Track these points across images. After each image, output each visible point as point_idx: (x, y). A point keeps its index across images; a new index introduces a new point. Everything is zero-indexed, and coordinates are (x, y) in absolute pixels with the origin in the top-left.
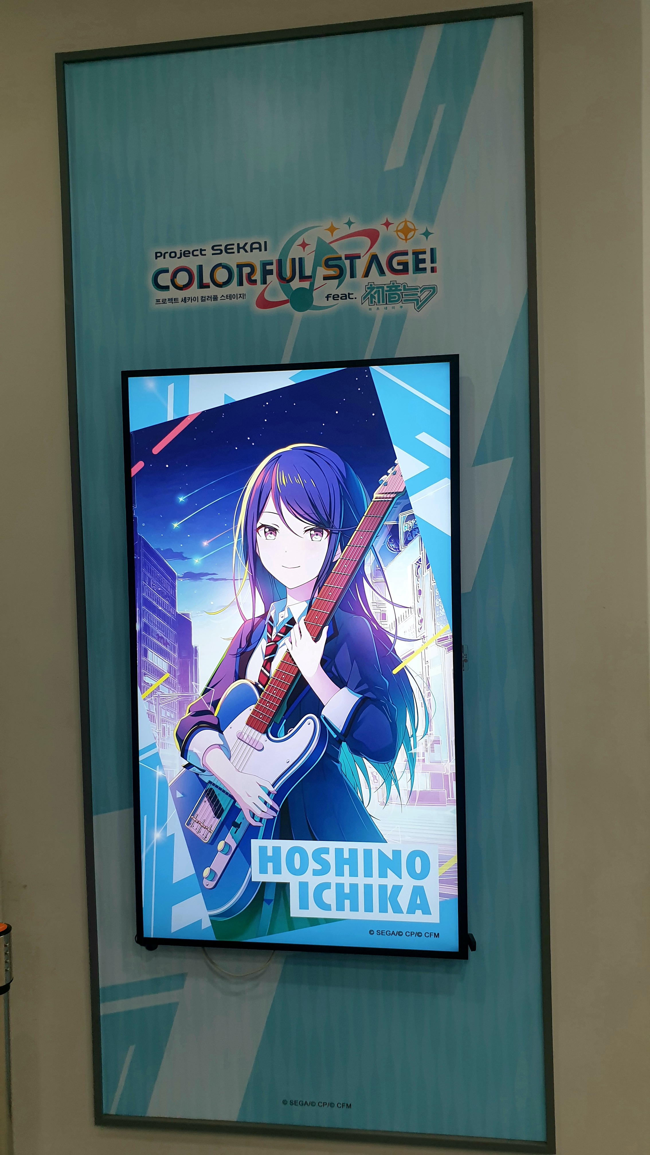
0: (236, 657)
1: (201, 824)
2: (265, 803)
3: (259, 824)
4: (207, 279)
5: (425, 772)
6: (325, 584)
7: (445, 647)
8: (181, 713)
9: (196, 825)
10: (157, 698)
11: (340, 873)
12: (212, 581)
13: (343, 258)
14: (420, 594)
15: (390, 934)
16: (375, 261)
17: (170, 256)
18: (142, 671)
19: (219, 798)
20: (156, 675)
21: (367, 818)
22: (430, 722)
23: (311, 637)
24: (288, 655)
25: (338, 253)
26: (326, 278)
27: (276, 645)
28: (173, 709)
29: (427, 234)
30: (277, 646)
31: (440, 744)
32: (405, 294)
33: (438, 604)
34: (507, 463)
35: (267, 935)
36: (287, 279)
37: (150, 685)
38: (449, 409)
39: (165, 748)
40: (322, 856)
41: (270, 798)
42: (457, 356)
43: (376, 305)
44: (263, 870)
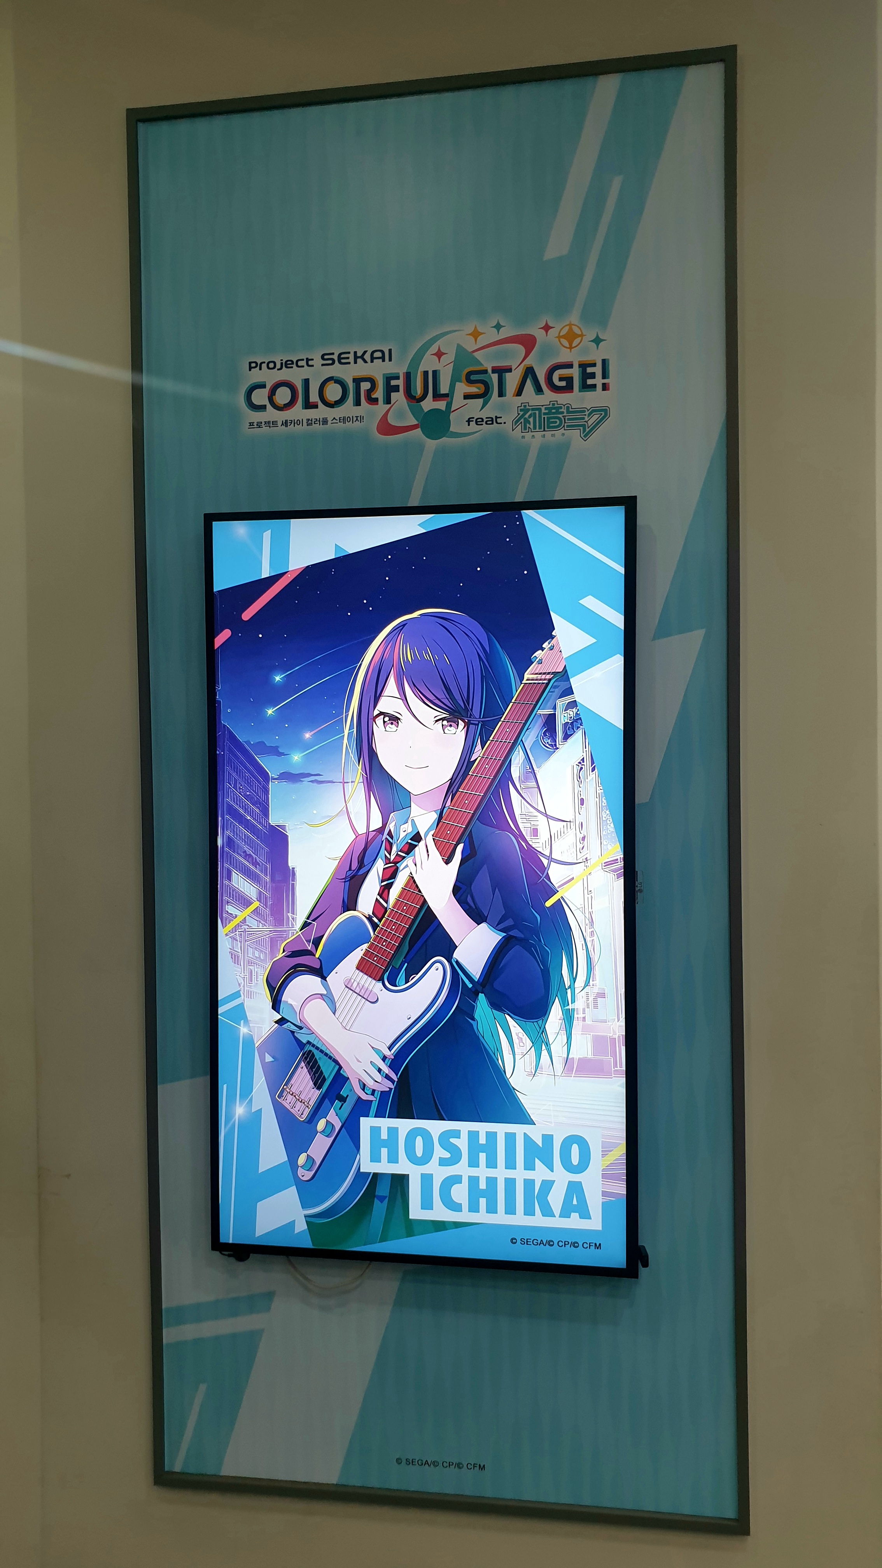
0: (345, 882)
1: (296, 1097)
2: (380, 1070)
3: (371, 1098)
4: (314, 397)
5: (586, 1034)
6: (460, 790)
7: (614, 873)
8: (273, 952)
9: (290, 1097)
10: (243, 933)
11: (473, 1162)
12: (315, 784)
13: (490, 371)
14: (582, 804)
15: (538, 1243)
16: (530, 376)
17: (268, 368)
18: (224, 898)
19: (320, 1063)
20: (241, 904)
21: (510, 1092)
22: (592, 970)
23: (440, 858)
24: (412, 880)
25: (482, 365)
26: (467, 397)
27: (396, 867)
28: (263, 947)
29: (597, 341)
30: (398, 868)
31: (605, 997)
32: (568, 418)
33: (605, 817)
34: (698, 636)
35: (379, 1242)
36: (417, 398)
37: (234, 916)
38: (622, 567)
39: (252, 997)
40: (452, 1140)
41: (385, 1064)
42: (634, 498)
43: (531, 432)
44: (375, 1158)
